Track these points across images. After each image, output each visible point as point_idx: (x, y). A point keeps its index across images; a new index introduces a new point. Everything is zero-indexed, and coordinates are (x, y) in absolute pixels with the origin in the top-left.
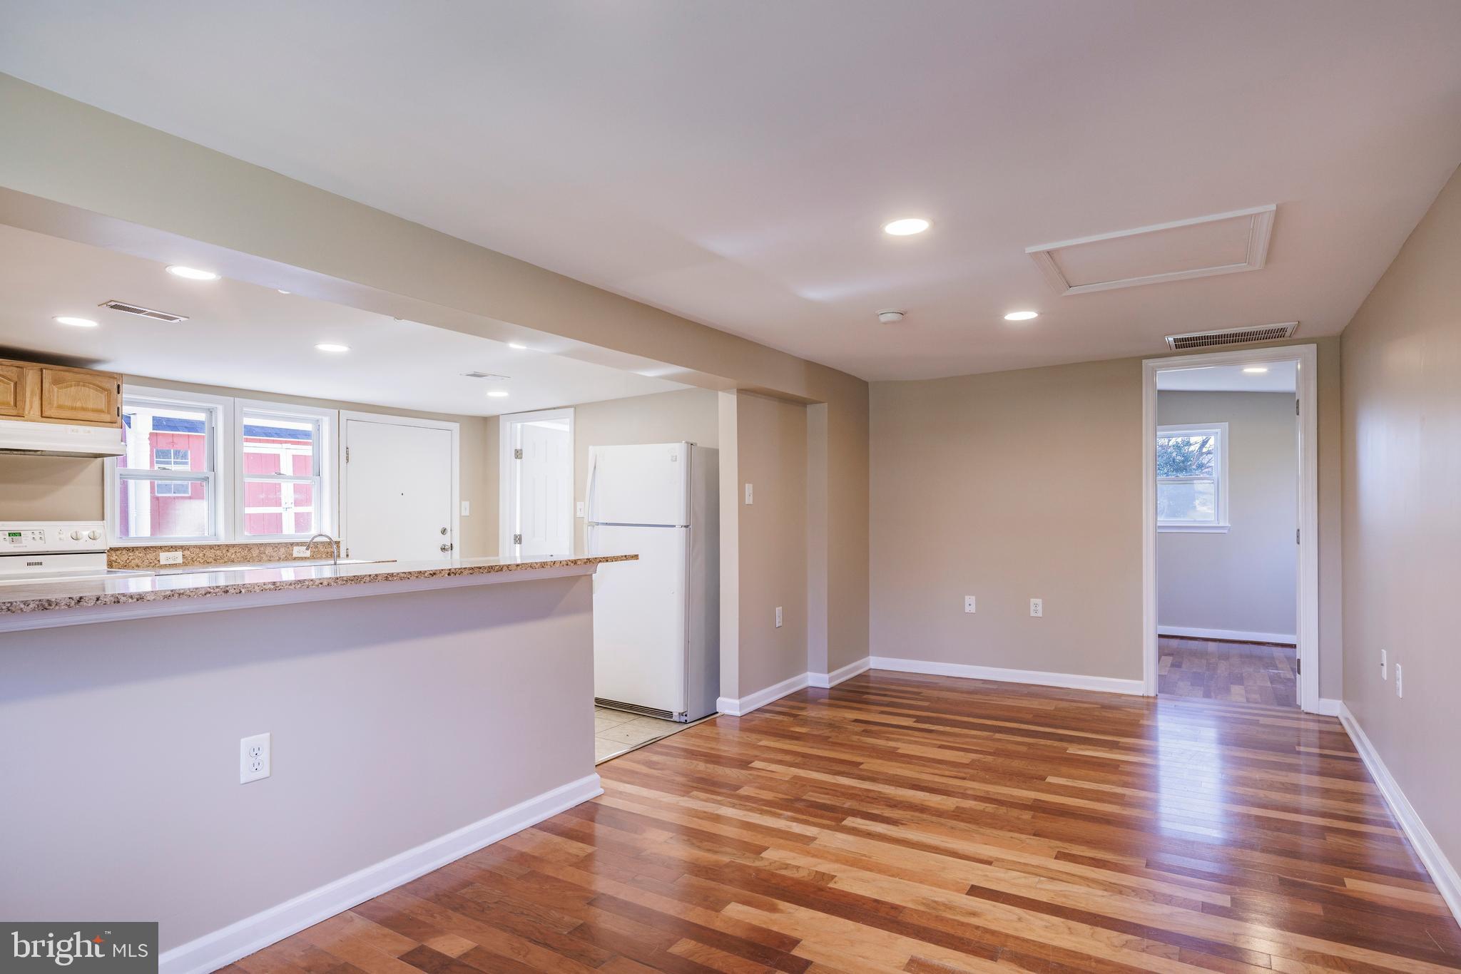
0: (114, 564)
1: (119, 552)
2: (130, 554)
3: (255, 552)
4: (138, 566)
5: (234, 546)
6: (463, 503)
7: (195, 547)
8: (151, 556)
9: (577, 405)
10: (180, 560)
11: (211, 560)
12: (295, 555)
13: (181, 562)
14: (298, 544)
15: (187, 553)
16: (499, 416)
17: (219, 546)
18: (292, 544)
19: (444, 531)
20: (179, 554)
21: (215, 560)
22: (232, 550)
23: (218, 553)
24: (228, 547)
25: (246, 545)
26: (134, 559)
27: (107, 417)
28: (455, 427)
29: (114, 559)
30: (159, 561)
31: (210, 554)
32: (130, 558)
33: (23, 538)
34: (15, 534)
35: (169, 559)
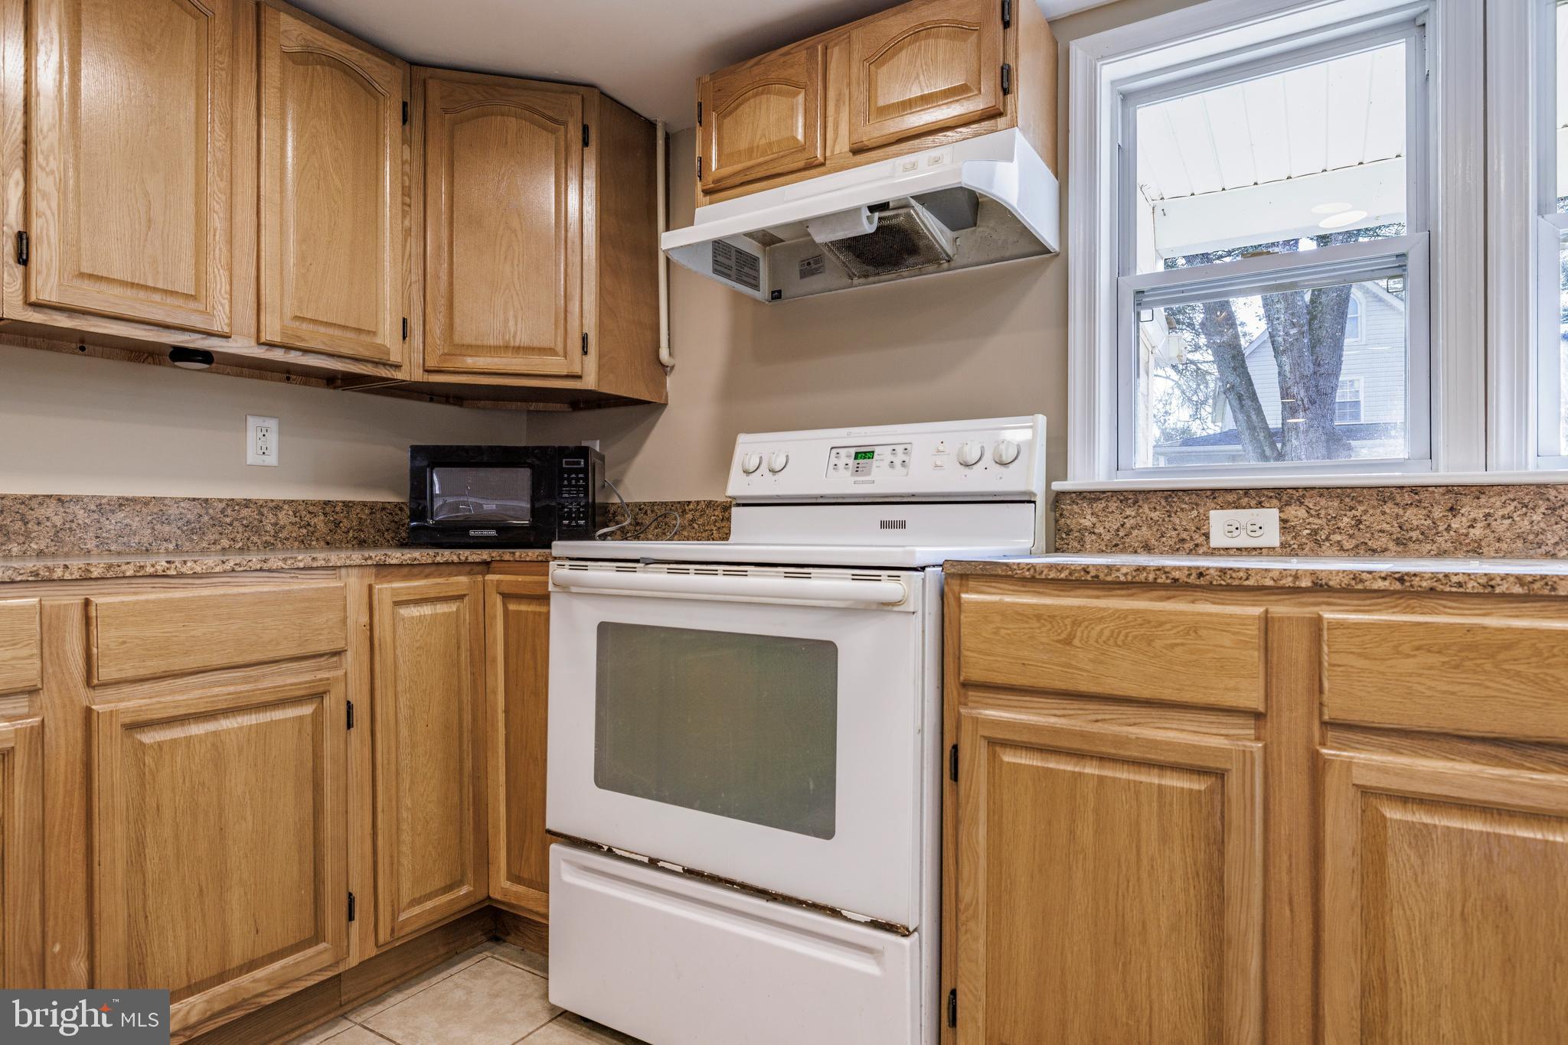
0: (1088, 538)
1: (1101, 505)
2: (1128, 512)
4: (1147, 548)
5: (1483, 491)
7: (1330, 493)
8: (1183, 519)
11: (1383, 541)
13: (1277, 544)
15: (1296, 513)
17: (1414, 490)
20: (1269, 518)
21: (1398, 542)
22: (1470, 510)
23: (1414, 517)
24: (1458, 493)
26: (1138, 527)
29: (1088, 524)
30: (1207, 536)
31: (1381, 520)
32: (1129, 523)
33: (875, 462)
34: (864, 455)
35: (1234, 529)
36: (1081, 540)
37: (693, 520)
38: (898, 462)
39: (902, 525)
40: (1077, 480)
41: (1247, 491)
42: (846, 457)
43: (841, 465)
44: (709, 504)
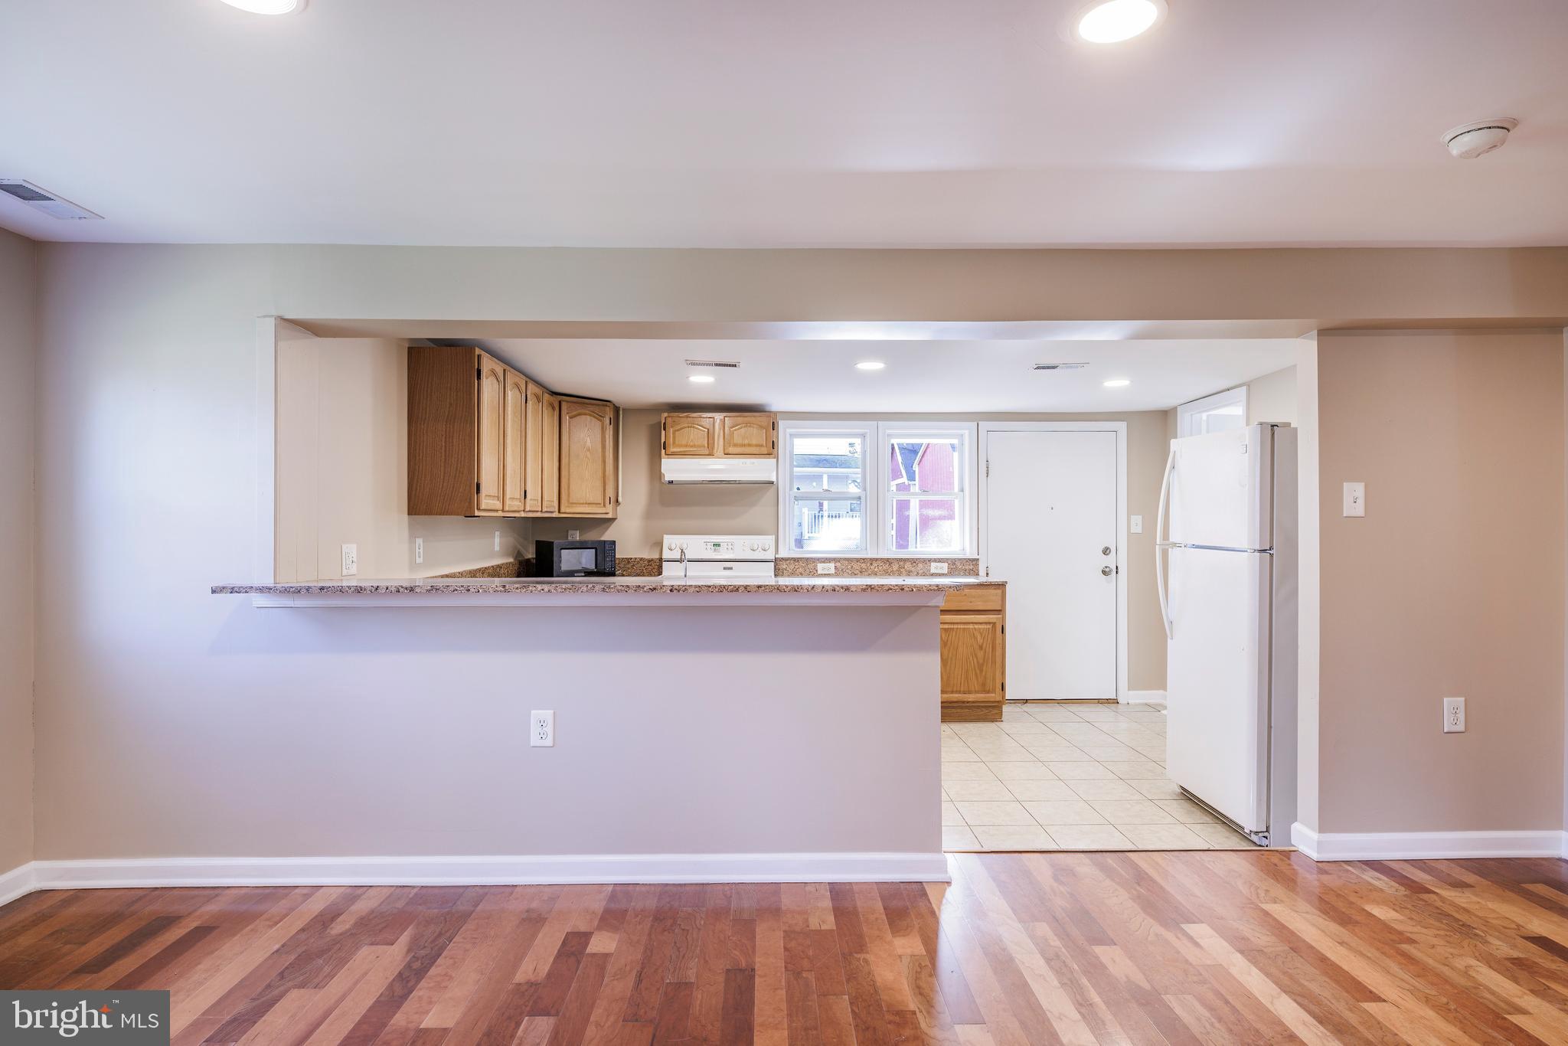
0: (785, 572)
1: (788, 562)
2: (796, 564)
3: (895, 567)
4: (801, 574)
5: (877, 560)
6: (1133, 517)
7: (845, 559)
8: (810, 568)
9: (1252, 381)
10: (833, 571)
11: (857, 572)
12: (933, 571)
14: (935, 560)
15: (838, 564)
16: (1176, 408)
17: (864, 559)
18: (930, 560)
19: (1106, 551)
20: (832, 565)
21: (860, 572)
22: (874, 564)
23: (864, 566)
24: (872, 560)
25: (888, 560)
26: (799, 568)
27: (764, 450)
28: (1122, 427)
29: (785, 569)
30: (817, 571)
31: (856, 566)
32: (796, 567)
33: (721, 548)
34: (717, 545)
35: (824, 569)
36: (783, 573)
37: (634, 565)
38: (730, 547)
39: (731, 568)
40: (782, 554)
41: (826, 559)
42: (710, 546)
43: (709, 549)
44: (641, 559)
